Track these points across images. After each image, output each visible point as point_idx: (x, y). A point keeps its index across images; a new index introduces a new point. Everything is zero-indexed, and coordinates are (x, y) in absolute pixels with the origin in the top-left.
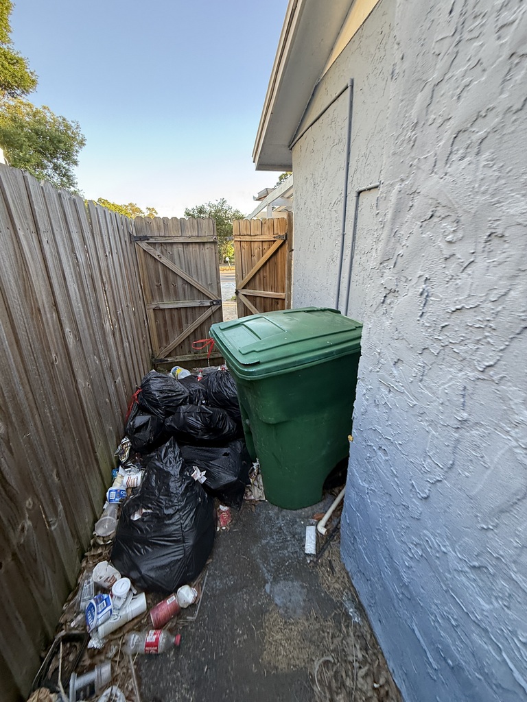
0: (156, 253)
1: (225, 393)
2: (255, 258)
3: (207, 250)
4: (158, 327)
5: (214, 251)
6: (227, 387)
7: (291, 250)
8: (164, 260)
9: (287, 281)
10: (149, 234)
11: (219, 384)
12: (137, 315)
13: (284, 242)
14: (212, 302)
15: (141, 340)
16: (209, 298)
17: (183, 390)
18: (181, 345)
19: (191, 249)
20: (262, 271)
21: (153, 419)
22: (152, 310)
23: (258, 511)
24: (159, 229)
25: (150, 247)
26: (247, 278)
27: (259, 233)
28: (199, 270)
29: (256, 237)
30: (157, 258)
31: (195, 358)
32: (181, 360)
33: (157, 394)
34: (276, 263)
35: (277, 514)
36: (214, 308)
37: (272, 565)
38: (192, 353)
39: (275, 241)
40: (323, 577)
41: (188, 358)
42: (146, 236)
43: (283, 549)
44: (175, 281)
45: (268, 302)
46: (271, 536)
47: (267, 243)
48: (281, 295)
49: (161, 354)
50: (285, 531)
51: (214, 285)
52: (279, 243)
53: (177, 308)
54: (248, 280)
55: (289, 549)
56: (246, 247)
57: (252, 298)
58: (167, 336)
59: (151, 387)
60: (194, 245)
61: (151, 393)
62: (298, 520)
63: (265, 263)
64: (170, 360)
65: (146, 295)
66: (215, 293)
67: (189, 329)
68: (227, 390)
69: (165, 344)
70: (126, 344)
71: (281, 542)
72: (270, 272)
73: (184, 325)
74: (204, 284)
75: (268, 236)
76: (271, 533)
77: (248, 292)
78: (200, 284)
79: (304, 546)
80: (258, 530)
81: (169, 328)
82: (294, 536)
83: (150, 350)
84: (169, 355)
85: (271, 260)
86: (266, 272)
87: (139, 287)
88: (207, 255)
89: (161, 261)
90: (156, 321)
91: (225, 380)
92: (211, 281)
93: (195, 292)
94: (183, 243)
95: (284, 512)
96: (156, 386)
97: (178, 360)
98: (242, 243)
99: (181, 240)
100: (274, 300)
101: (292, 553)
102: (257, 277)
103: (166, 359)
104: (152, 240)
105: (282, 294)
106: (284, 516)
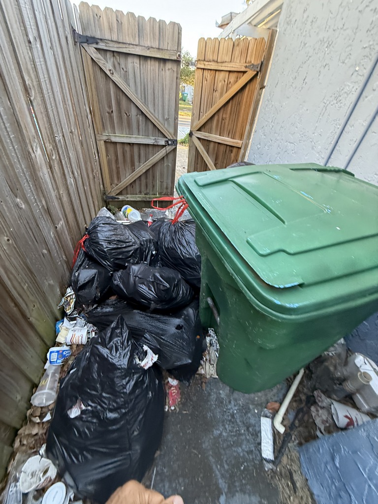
0: (107, 65)
1: (179, 252)
2: (217, 94)
3: (168, 73)
4: (109, 162)
5: (175, 75)
6: (181, 244)
7: (262, 87)
8: (116, 78)
9: (248, 127)
10: (98, 36)
11: (173, 239)
12: (85, 145)
13: (256, 75)
14: (167, 142)
15: (91, 176)
16: (165, 136)
17: (133, 240)
18: (132, 184)
19: (149, 67)
20: (222, 111)
21: (99, 273)
22: (102, 142)
23: (208, 389)
24: (111, 29)
25: (99, 56)
26: (204, 118)
27: (227, 59)
28: (156, 100)
29: (223, 65)
30: (108, 73)
31: (145, 200)
32: (132, 199)
33: (105, 244)
34: (239, 103)
35: (228, 396)
36: (169, 148)
37: (226, 467)
38: (143, 193)
39: (244, 72)
40: (283, 493)
41: (138, 197)
42: (94, 38)
43: (237, 446)
44: (129, 110)
45: (222, 148)
46: (223, 425)
47: (235, 74)
48: (237, 143)
49: (113, 192)
50: (238, 421)
51: (172, 120)
52: (250, 74)
53: (129, 144)
54: (205, 121)
55: (244, 447)
56: (208, 79)
57: (206, 142)
58: (118, 173)
59: (99, 235)
60: (153, 62)
61: (98, 243)
62: (251, 407)
63: (228, 103)
64: (121, 198)
65: (96, 123)
66: (172, 131)
67: (141, 169)
68: (182, 248)
69: (116, 181)
70: (70, 180)
71: (235, 436)
72: (231, 114)
73: (137, 163)
74: (161, 118)
75: (238, 65)
76: (223, 421)
77: (202, 135)
78: (156, 117)
79: (260, 444)
80: (209, 415)
81: (121, 165)
82: (248, 429)
83: (102, 186)
84: (120, 193)
85: (234, 99)
86: (226, 113)
87: (88, 111)
88: (168, 78)
89: (113, 78)
90: (107, 155)
91: (179, 235)
92: (169, 115)
93: (150, 126)
94: (139, 56)
95: (236, 395)
96: (104, 234)
97: (128, 199)
98: (206, 72)
99: (138, 51)
100: (228, 147)
101: (247, 452)
102: (216, 118)
103: (117, 197)
104: (102, 46)
105: (239, 141)
106: (236, 400)
